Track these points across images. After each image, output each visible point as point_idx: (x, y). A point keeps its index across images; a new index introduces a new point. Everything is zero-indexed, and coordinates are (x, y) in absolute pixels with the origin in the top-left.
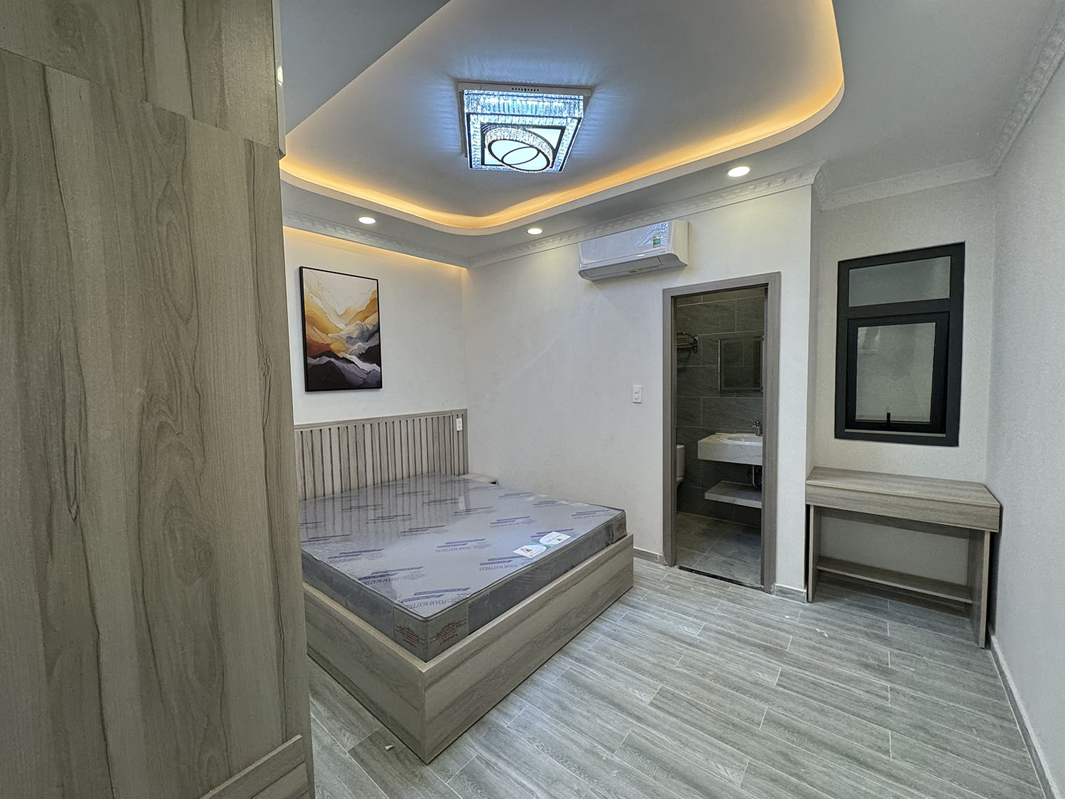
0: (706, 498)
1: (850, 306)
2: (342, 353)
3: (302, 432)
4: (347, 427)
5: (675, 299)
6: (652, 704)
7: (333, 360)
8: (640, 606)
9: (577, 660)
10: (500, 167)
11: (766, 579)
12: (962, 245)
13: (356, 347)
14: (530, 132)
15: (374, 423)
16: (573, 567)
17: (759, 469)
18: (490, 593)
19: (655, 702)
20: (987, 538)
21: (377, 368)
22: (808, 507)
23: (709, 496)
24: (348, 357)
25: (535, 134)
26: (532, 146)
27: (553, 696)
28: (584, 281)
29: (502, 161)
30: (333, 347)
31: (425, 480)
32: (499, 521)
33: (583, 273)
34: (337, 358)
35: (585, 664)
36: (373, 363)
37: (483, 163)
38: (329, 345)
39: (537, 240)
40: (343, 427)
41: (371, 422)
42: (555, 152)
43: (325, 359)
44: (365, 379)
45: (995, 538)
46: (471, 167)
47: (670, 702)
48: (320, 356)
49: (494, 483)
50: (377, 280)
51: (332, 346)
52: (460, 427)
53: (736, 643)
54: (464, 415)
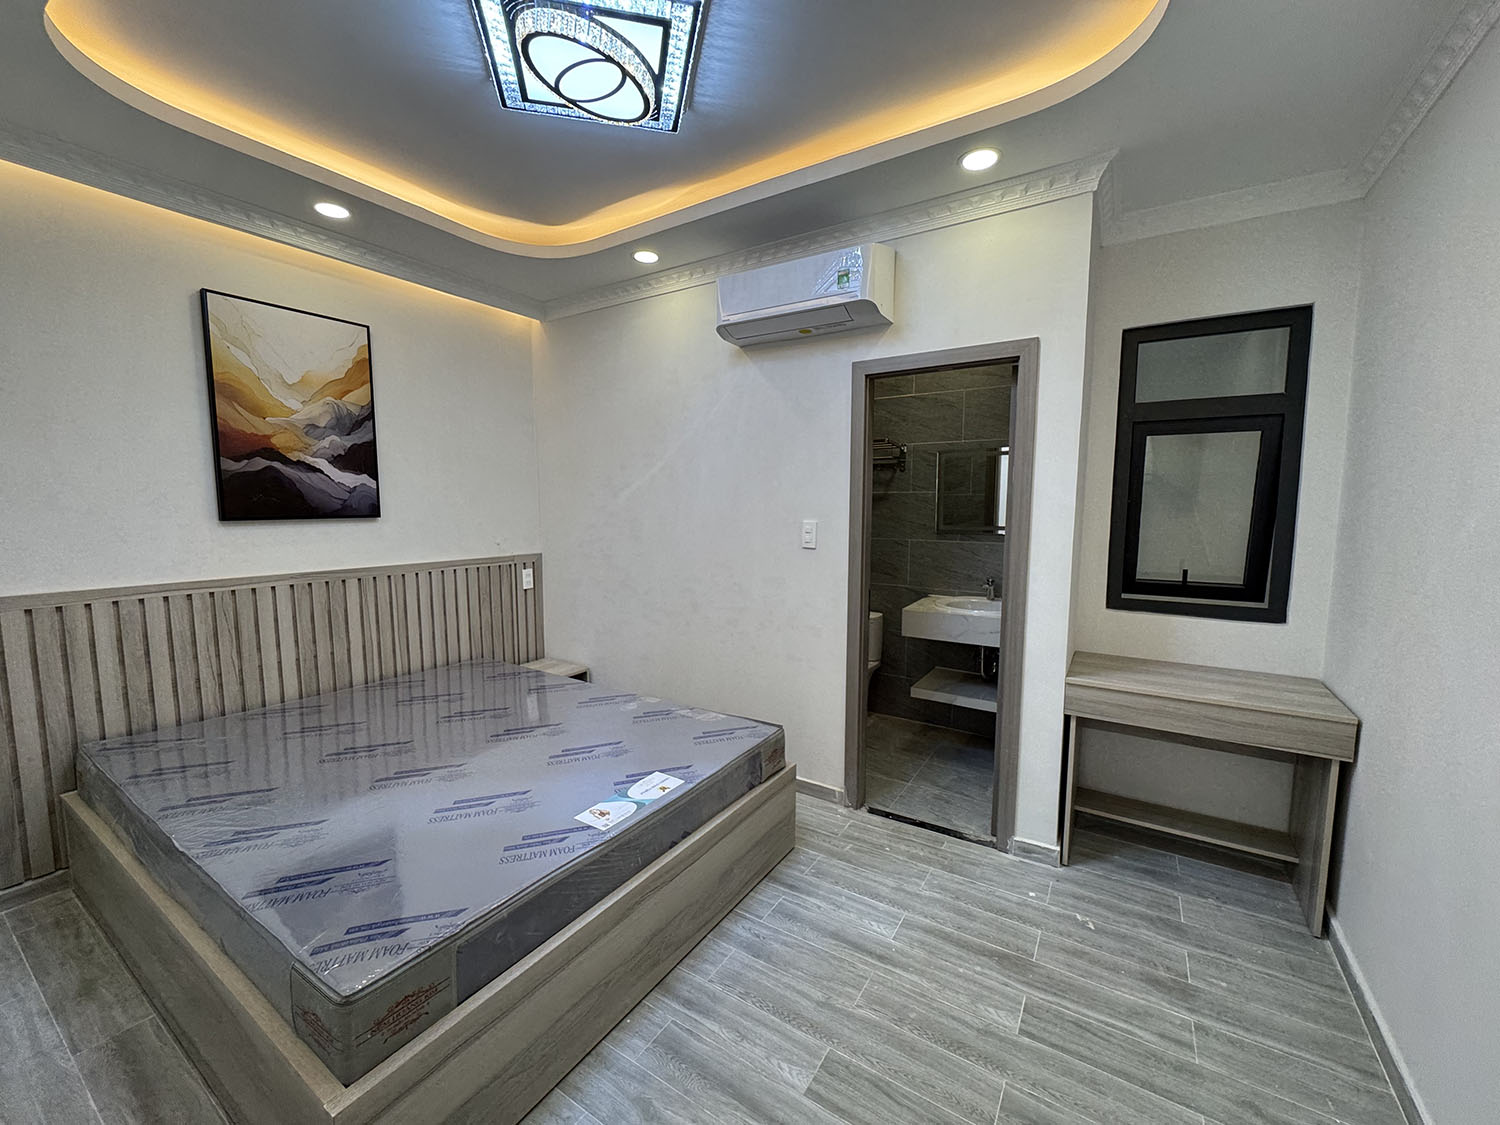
0: (912, 695)
1: (1137, 401)
2: (296, 453)
3: (212, 594)
4: (310, 585)
5: (871, 379)
6: (810, 1092)
7: (277, 465)
8: (803, 885)
9: (688, 1003)
10: (560, 110)
11: (1000, 827)
12: (1306, 312)
13: (326, 443)
14: (603, 26)
15: (361, 577)
16: (686, 835)
17: (992, 654)
18: (508, 915)
19: (815, 1087)
20: (1335, 771)
21: (371, 483)
22: (1067, 719)
23: (919, 692)
24: (309, 460)
25: (614, 33)
26: (609, 59)
27: (633, 1088)
28: (727, 347)
29: (556, 90)
30: (279, 441)
31: (466, 671)
32: (566, 753)
33: (725, 331)
34: (286, 461)
35: (700, 1012)
36: (362, 472)
37: (525, 98)
38: (268, 437)
39: (648, 275)
40: (302, 585)
41: (359, 575)
42: (658, 80)
43: (260, 463)
44: (345, 501)
45: (1346, 770)
46: (504, 105)
47: (843, 1087)
48: (249, 456)
49: (582, 676)
50: (368, 327)
51: (274, 441)
52: (528, 582)
53: (954, 950)
54: (535, 563)
